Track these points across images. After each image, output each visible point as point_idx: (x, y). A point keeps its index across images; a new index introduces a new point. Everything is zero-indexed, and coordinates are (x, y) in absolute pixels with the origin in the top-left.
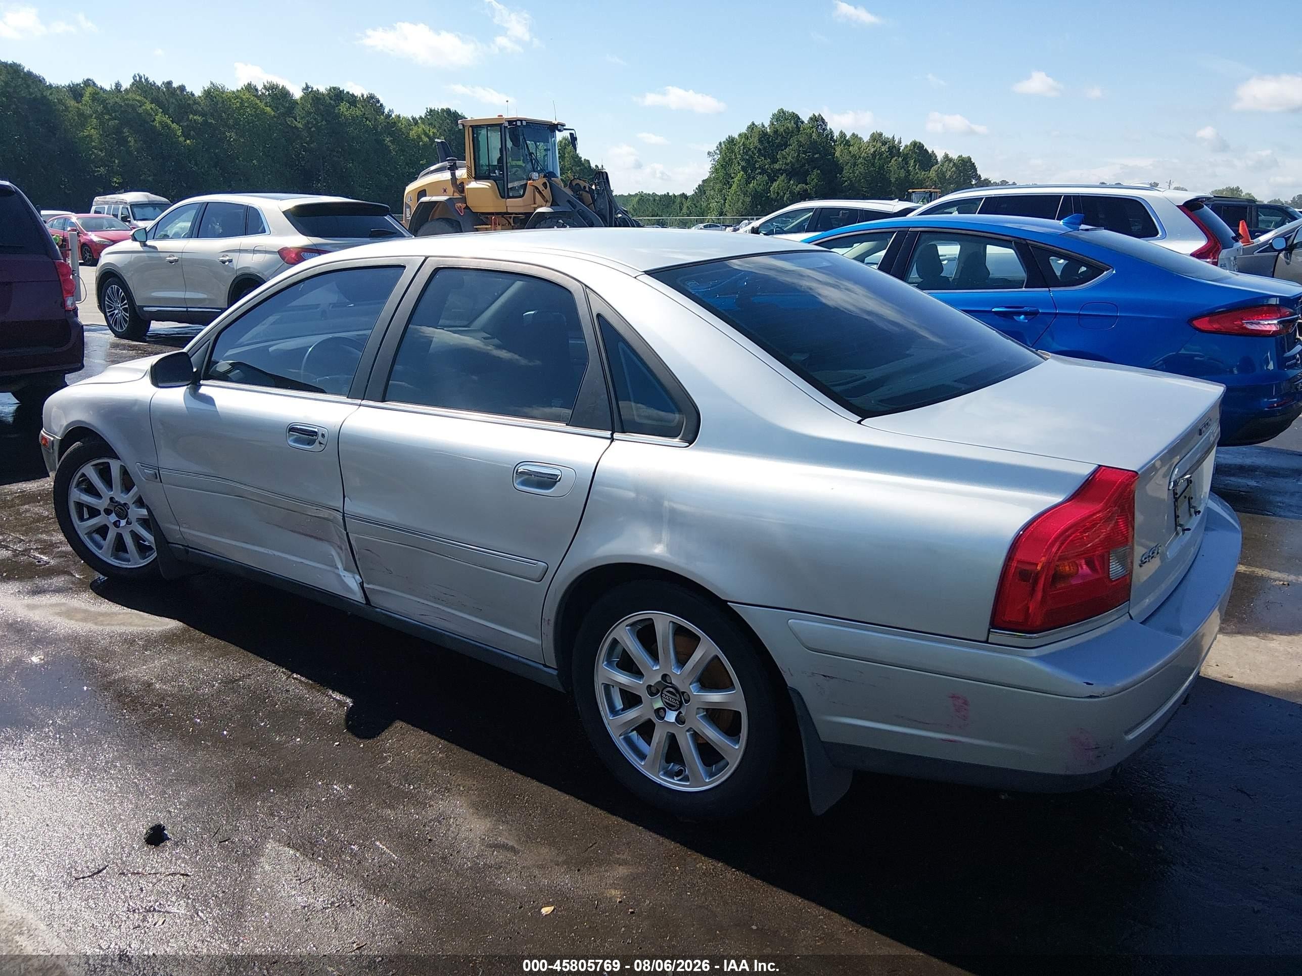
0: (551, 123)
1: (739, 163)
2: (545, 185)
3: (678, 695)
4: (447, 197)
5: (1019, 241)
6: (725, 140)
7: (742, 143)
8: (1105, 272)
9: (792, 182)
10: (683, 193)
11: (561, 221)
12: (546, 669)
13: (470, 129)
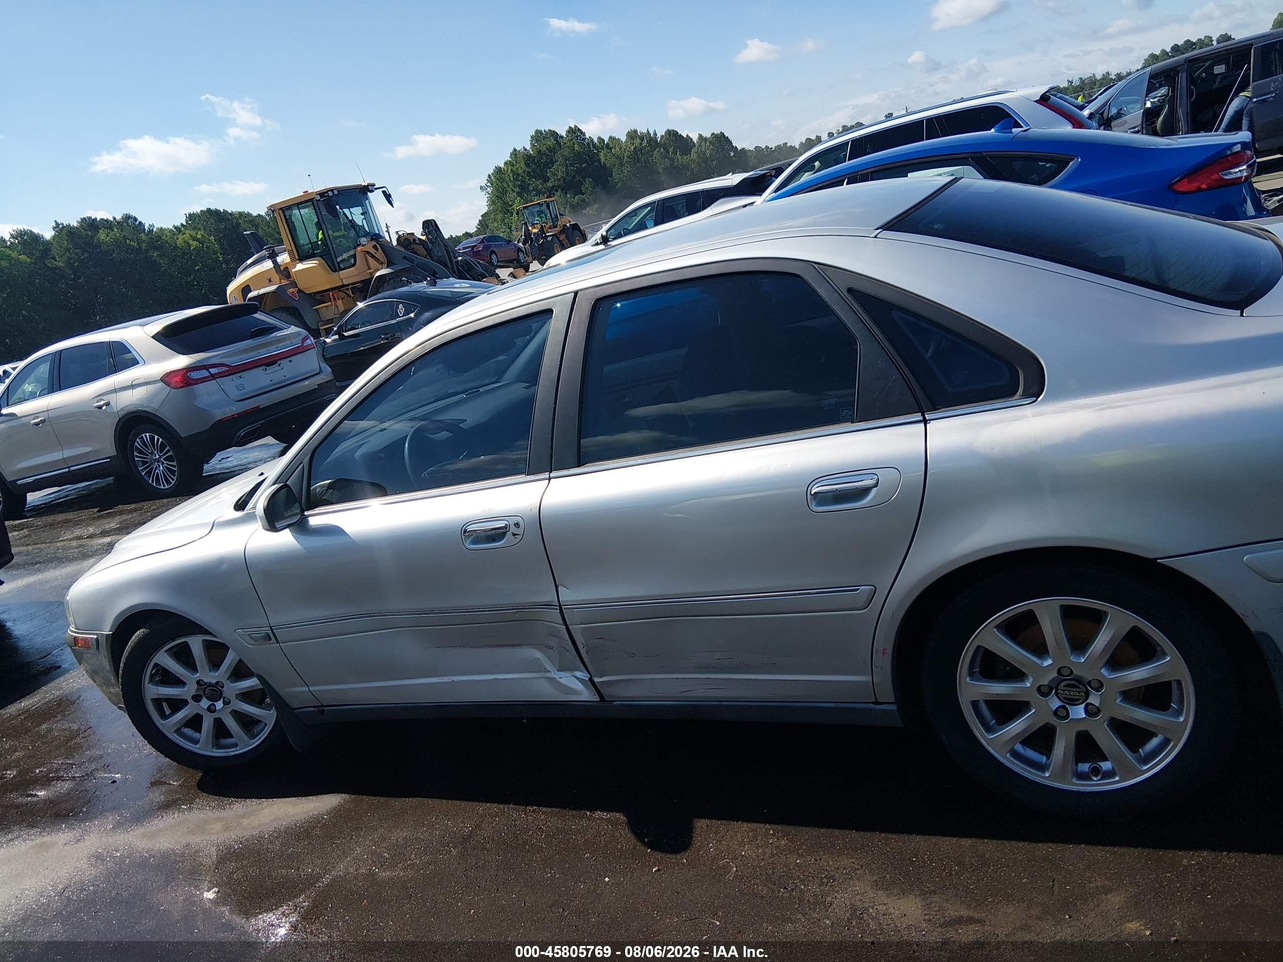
0: (361, 185)
1: (513, 190)
2: (375, 247)
3: (1081, 686)
4: (277, 286)
5: (973, 155)
6: (492, 171)
7: (510, 171)
8: (1071, 163)
9: (568, 196)
10: (466, 232)
11: (404, 279)
12: (880, 707)
13: (280, 211)
